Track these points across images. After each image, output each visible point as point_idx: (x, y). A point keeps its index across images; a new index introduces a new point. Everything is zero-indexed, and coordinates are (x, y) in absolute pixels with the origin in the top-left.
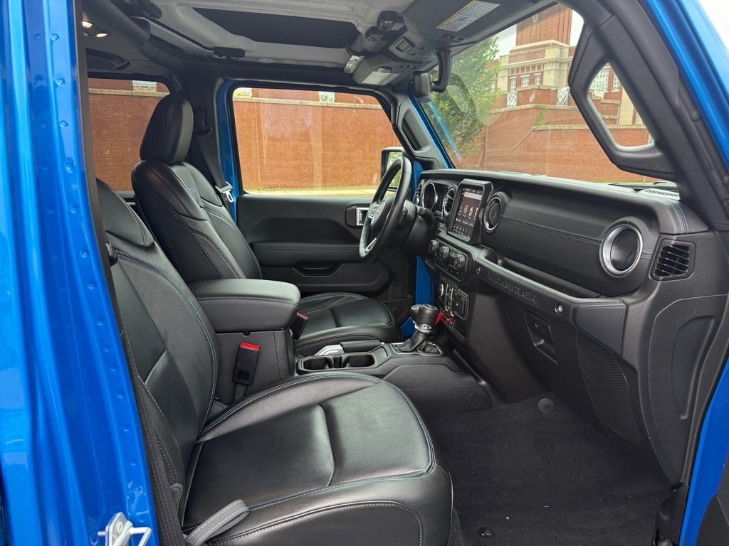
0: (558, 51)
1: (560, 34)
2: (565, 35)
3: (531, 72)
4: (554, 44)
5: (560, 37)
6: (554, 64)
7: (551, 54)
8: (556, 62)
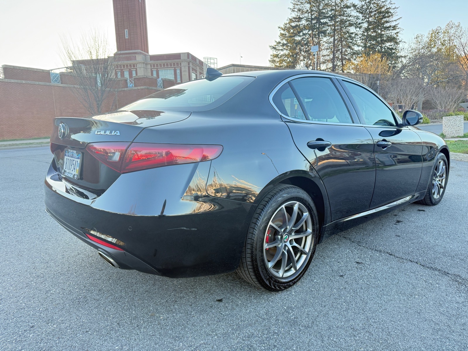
0: (144, 57)
1: (143, 47)
2: (146, 48)
3: (129, 68)
4: (140, 53)
5: (143, 49)
6: (142, 64)
7: (139, 58)
8: (144, 63)
